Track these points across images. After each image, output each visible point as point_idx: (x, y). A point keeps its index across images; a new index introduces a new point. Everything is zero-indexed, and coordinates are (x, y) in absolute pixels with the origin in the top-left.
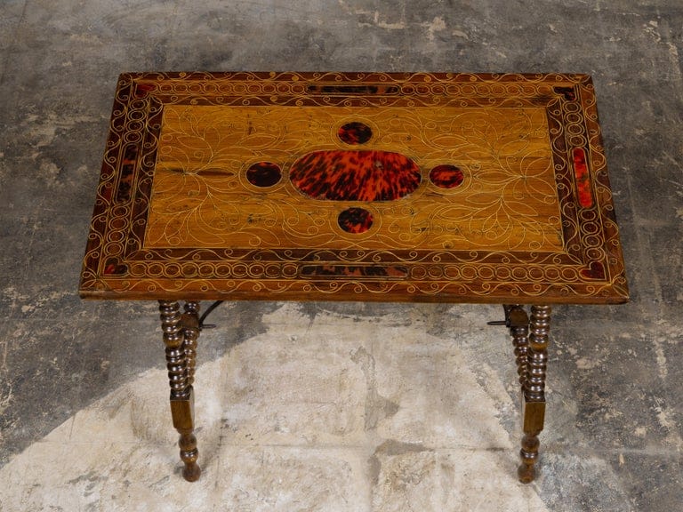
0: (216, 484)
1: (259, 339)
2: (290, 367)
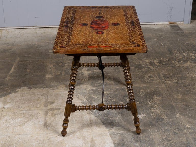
1: (15, 94)
2: (24, 98)
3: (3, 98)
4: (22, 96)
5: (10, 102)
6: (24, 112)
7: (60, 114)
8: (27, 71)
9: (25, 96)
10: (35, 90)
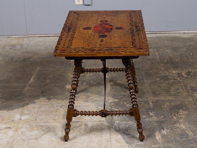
0: (16, 130)
1: (33, 105)
2: (42, 109)
3: (20, 109)
4: (40, 108)
5: (27, 114)
6: (41, 124)
7: (78, 127)
8: (47, 81)
9: (43, 107)
10: (53, 101)
